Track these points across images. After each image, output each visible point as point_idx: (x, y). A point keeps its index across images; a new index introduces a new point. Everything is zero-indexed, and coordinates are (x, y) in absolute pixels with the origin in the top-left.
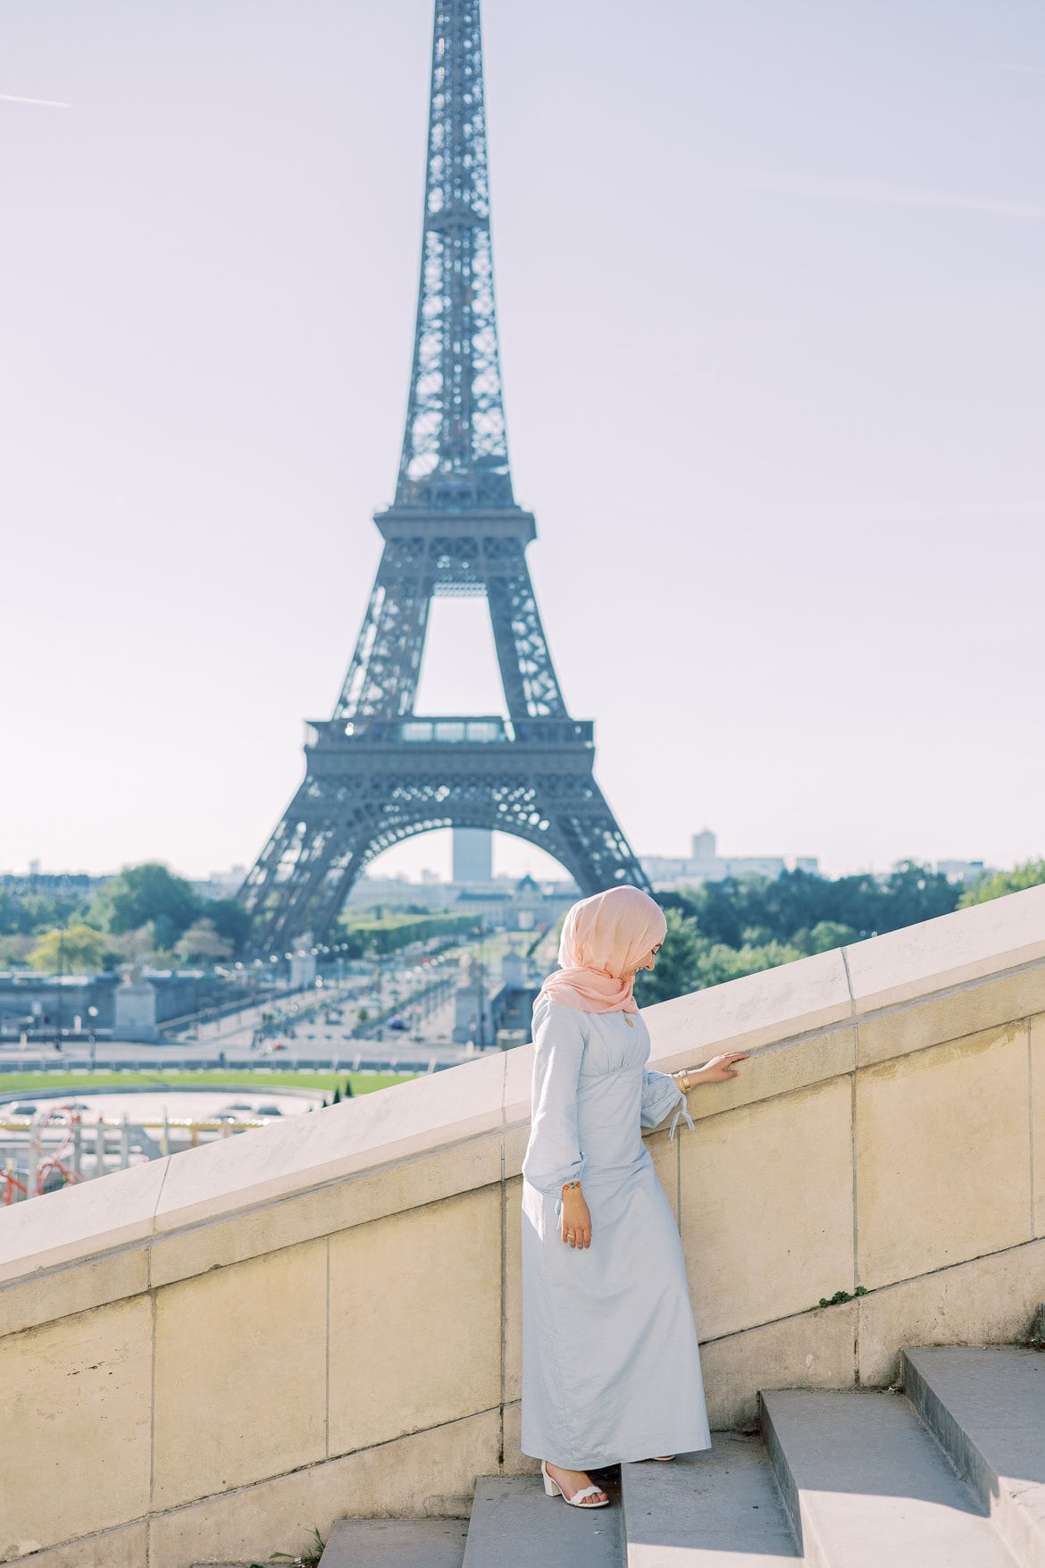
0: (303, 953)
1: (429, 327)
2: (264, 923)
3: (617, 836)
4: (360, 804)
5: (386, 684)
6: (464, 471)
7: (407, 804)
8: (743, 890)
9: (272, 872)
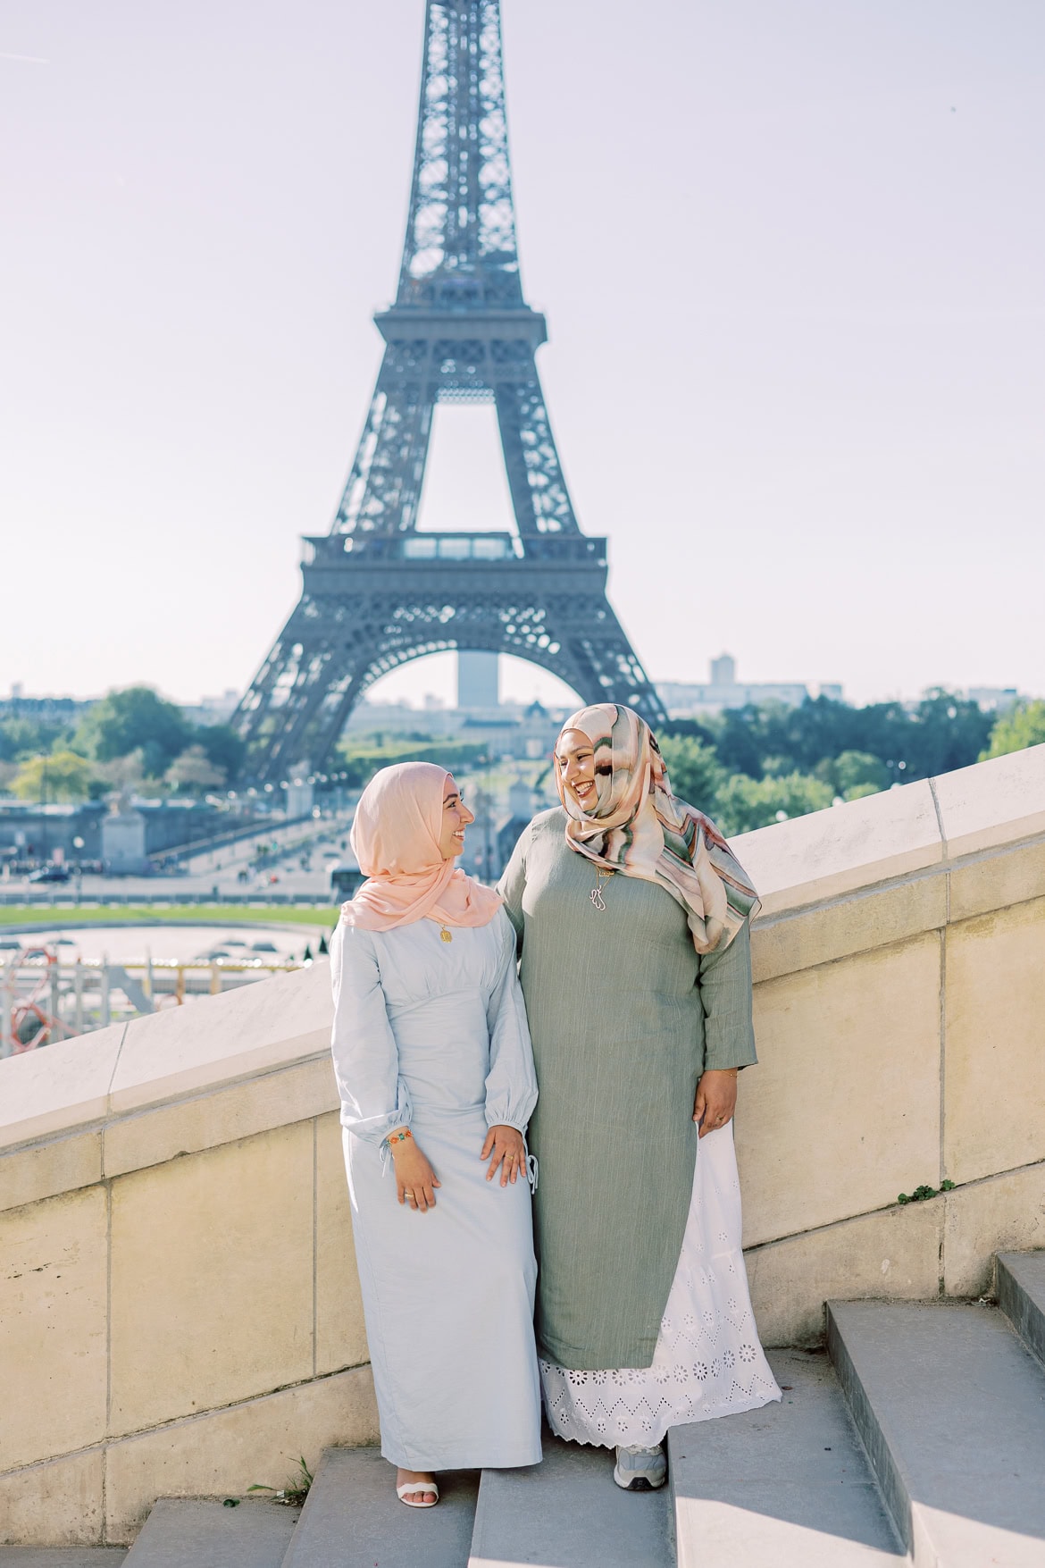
0: (300, 781)
1: (433, 110)
2: (258, 750)
3: (632, 660)
4: (360, 625)
5: (388, 497)
6: (470, 268)
7: (410, 625)
8: (764, 717)
9: (267, 697)
